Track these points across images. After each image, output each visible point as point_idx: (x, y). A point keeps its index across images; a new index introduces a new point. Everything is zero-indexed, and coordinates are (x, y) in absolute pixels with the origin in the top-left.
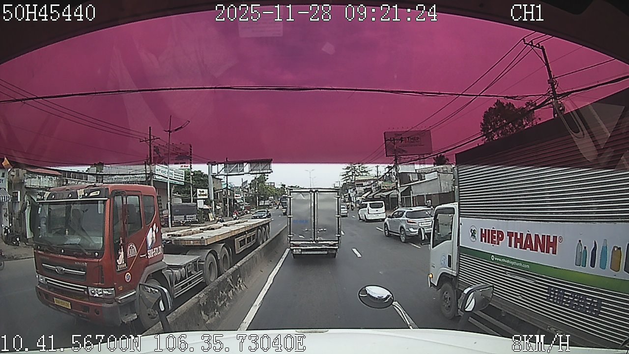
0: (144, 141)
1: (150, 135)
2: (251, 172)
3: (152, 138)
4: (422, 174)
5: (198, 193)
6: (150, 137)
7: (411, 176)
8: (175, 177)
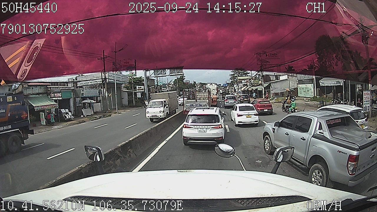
0: (100, 59)
1: (104, 55)
2: (171, 75)
3: (105, 57)
4: (278, 76)
5: (137, 88)
6: (104, 56)
7: (271, 77)
8: (122, 80)
